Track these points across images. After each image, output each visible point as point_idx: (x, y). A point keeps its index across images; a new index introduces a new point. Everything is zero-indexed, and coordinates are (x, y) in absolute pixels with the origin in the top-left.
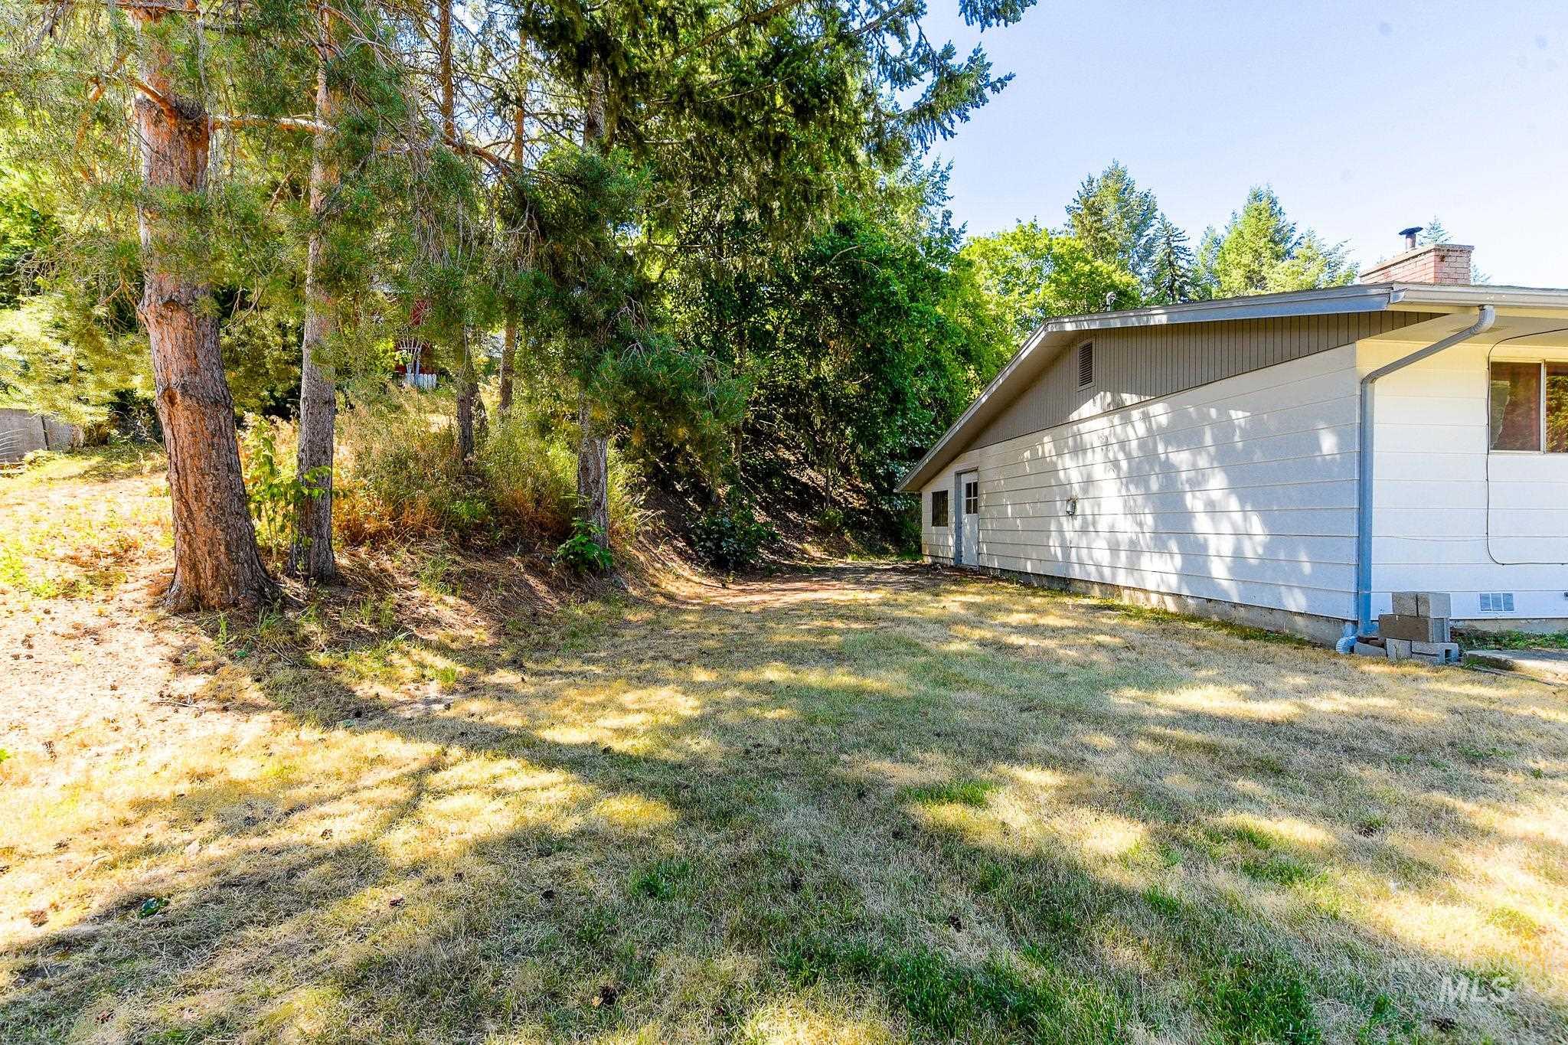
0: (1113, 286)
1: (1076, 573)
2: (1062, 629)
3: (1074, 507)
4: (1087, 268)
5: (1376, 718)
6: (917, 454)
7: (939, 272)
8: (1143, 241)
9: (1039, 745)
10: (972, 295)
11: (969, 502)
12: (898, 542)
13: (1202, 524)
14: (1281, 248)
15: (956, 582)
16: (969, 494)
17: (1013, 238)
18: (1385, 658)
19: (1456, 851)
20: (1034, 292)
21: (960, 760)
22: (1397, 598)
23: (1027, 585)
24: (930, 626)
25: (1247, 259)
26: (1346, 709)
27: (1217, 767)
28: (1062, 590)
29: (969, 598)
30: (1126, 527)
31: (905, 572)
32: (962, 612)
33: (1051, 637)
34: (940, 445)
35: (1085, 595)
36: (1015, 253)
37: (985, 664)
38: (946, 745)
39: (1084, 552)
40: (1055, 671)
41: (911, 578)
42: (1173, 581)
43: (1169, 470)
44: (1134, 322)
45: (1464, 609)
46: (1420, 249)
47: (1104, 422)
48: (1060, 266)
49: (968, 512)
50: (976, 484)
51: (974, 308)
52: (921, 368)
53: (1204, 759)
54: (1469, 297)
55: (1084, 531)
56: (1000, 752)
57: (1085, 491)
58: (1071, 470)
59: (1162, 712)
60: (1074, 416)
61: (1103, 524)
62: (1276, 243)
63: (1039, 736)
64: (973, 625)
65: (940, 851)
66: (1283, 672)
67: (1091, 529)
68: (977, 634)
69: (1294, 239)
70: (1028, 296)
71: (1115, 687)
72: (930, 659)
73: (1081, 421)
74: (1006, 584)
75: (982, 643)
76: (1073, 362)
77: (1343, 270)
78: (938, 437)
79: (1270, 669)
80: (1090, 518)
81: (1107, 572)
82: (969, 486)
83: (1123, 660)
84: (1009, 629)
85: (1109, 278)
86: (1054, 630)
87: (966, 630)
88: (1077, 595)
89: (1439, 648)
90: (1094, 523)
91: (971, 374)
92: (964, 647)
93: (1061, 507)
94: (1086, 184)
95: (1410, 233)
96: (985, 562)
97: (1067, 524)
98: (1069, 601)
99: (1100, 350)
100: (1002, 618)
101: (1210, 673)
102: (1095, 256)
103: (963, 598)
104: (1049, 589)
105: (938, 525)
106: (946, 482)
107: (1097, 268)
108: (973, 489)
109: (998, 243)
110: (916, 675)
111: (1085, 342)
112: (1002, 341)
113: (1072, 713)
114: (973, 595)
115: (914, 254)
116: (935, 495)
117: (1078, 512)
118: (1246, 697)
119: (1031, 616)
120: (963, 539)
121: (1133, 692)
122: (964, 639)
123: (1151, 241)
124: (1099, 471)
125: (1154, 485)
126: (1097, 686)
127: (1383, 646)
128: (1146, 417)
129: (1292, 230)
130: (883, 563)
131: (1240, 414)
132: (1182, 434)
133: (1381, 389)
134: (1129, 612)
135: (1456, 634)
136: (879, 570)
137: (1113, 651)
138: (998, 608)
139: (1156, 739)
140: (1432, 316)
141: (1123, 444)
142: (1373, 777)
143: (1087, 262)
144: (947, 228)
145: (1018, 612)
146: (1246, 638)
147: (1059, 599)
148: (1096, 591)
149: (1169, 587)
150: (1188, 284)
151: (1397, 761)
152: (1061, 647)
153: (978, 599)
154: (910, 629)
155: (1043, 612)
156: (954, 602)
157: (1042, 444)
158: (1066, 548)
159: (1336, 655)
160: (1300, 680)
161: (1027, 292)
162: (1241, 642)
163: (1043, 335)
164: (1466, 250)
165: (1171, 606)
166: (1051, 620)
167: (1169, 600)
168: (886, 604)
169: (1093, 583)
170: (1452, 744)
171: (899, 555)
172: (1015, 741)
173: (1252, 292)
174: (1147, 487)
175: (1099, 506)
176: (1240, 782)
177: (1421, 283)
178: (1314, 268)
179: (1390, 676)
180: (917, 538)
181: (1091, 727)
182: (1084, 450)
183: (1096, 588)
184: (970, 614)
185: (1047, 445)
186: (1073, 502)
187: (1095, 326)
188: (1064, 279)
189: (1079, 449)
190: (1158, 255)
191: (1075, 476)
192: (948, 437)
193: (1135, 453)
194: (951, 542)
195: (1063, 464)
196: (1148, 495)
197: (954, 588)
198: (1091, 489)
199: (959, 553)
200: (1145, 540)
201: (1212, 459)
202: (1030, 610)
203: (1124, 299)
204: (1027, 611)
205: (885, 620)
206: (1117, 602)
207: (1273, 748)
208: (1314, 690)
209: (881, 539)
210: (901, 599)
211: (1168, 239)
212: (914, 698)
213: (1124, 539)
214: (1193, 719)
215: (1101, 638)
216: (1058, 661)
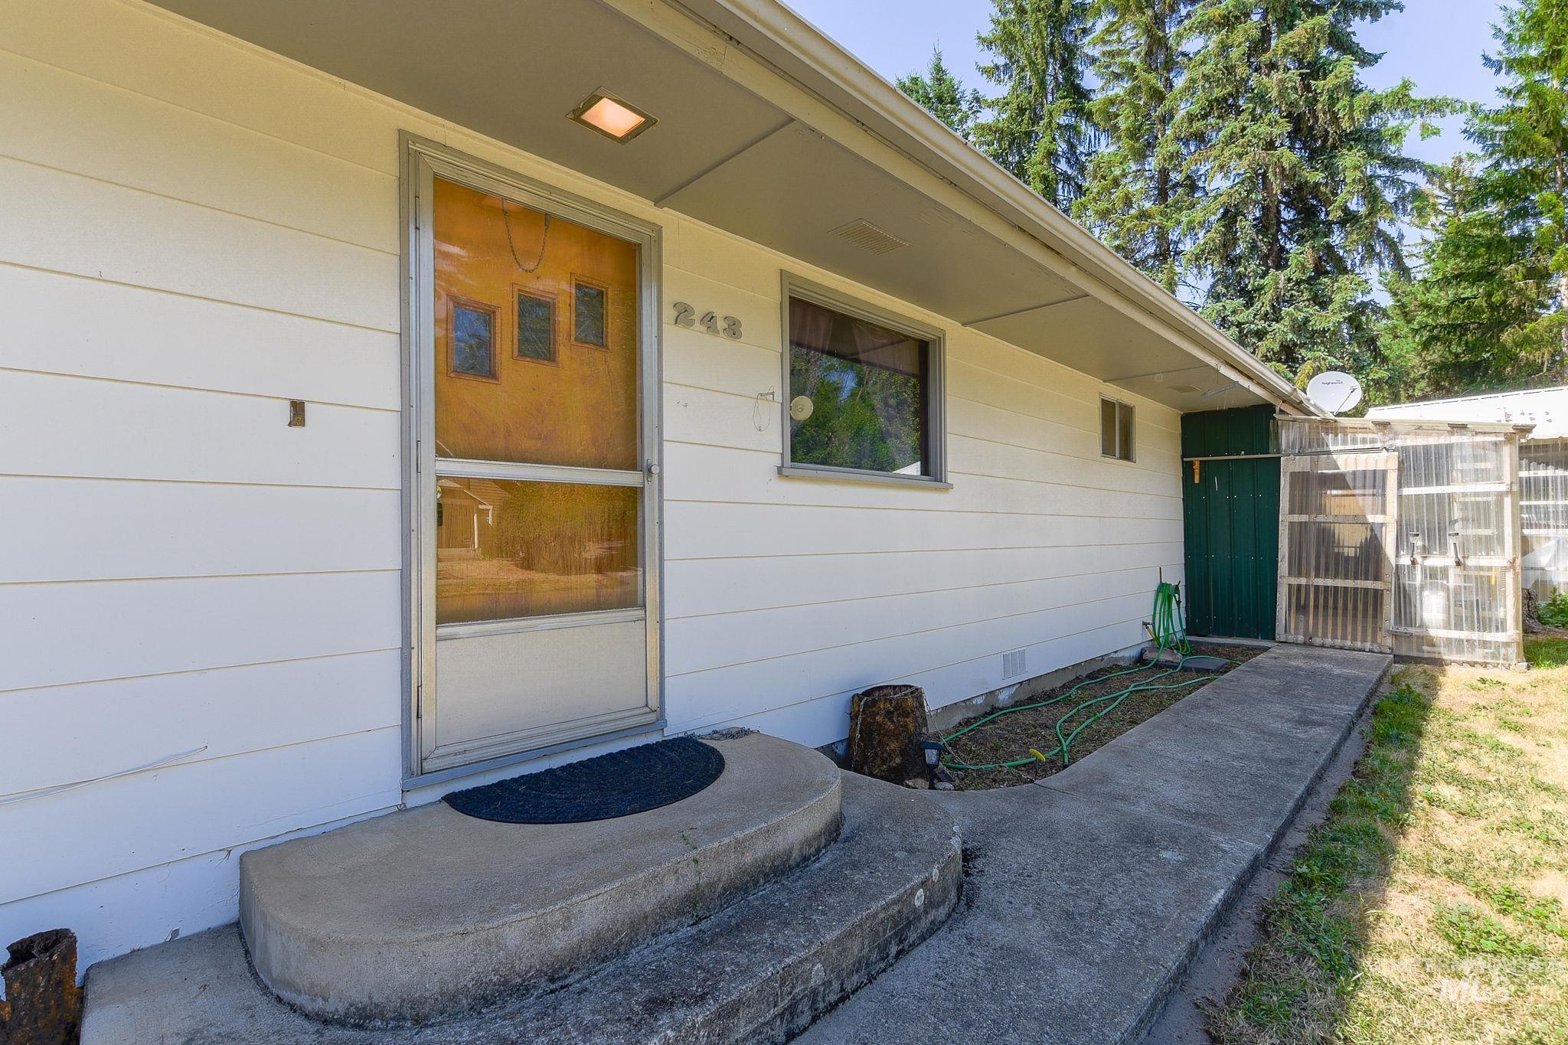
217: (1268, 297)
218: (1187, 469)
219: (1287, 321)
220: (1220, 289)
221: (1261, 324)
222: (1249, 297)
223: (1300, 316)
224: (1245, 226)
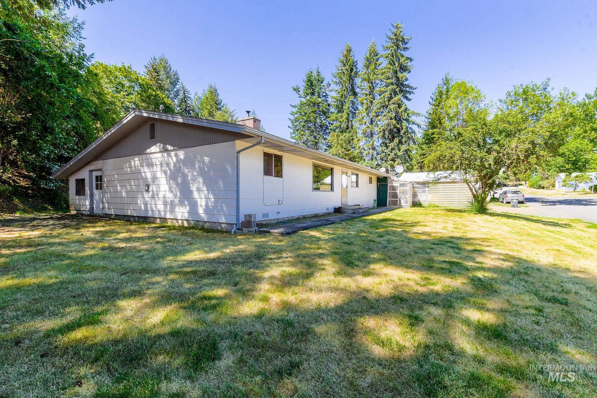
0: (164, 103)
1: (150, 214)
2: (143, 237)
3: (149, 188)
4: (154, 93)
5: (239, 252)
6: (65, 160)
7: (78, 73)
8: (175, 89)
9: (129, 288)
10: (98, 88)
11: (97, 185)
12: (53, 204)
13: (196, 195)
14: (218, 106)
15: (90, 222)
16: (97, 181)
17: (120, 69)
18: (243, 234)
19: (254, 284)
20: (131, 96)
21: (86, 306)
22: (245, 216)
23: (128, 221)
24: (73, 245)
25: (209, 107)
26: (233, 250)
27: (196, 278)
28: (144, 221)
29: (98, 229)
30: (170, 196)
31: (58, 219)
32: (93, 236)
33: (137, 242)
34: (80, 156)
35: (153, 223)
36: (121, 76)
37: (104, 258)
38: (78, 300)
39: (153, 206)
40: (138, 255)
41: (63, 222)
42: (186, 215)
43: (184, 176)
44: (170, 119)
45: (259, 218)
46: (250, 117)
47: (160, 155)
48: (142, 88)
49: (97, 189)
50: (101, 176)
51: (100, 95)
52: (68, 117)
53: (192, 276)
54: (259, 133)
55: (153, 197)
56: (109, 296)
57: (153, 182)
58: (147, 173)
59: (180, 263)
60: (148, 151)
61: (161, 195)
62: (217, 105)
63: (129, 284)
64: (99, 241)
65: (72, 353)
66: (218, 242)
67: (156, 197)
68: (101, 245)
69: (222, 104)
70: (128, 97)
71: (163, 257)
72: (73, 261)
73: (151, 153)
74: (117, 221)
75: (103, 249)
76: (147, 129)
77: (234, 118)
78: (79, 152)
79: (214, 242)
80: (155, 192)
81: (163, 214)
82: (97, 177)
83: (167, 246)
84: (118, 241)
85: (163, 100)
86: (139, 238)
87: (94, 244)
88: (150, 223)
89: (254, 229)
90: (157, 195)
91: (98, 125)
92: (92, 252)
93: (143, 188)
94: (153, 59)
95: (248, 112)
96: (108, 212)
97: (146, 195)
98: (147, 226)
99: (158, 126)
100: (114, 236)
101: (197, 246)
102: (157, 89)
103: (93, 229)
104: (138, 221)
105: (80, 195)
106: (84, 174)
107: (158, 94)
108: (99, 179)
109: (113, 69)
110: (62, 270)
111: (152, 122)
112: (115, 113)
113: (145, 271)
114: (100, 227)
115: (62, 59)
116: (77, 181)
117: (150, 189)
118: (207, 252)
119: (129, 234)
120: (95, 202)
121: (170, 258)
122: (94, 248)
123: (178, 91)
124: (159, 174)
125: (179, 180)
126: (155, 258)
127: (242, 230)
128: (176, 155)
129: (221, 102)
130: (43, 215)
131: (206, 158)
132: (188, 162)
133: (242, 156)
134: (170, 228)
135: (257, 225)
136: (40, 219)
137: (163, 243)
138: (112, 232)
139: (176, 273)
140: (252, 137)
141: (168, 165)
142: (238, 269)
143: (154, 91)
144: (82, 52)
145: (122, 233)
146: (208, 233)
147: (142, 226)
148: (158, 221)
149: (185, 217)
150: (191, 110)
151: (244, 263)
152: (142, 245)
153: (102, 229)
154: (59, 248)
155: (135, 232)
156: (88, 232)
157: (134, 161)
158: (146, 204)
159: (231, 235)
160: (222, 244)
161: (128, 95)
162: (206, 234)
163: (133, 115)
164: (260, 121)
165: (186, 224)
166: (138, 235)
167: (185, 222)
168: (45, 236)
169: (157, 218)
170: (255, 255)
171: (54, 210)
172: (117, 289)
173: (210, 118)
174: (177, 181)
175: (159, 188)
176: (203, 281)
177: (250, 127)
178: (227, 116)
179: (243, 239)
180: (67, 202)
181: (152, 275)
182: (153, 165)
183: (158, 220)
184: (97, 236)
185: (136, 161)
186: (148, 186)
187: (157, 117)
188: (144, 94)
189: (150, 165)
190: (181, 96)
191: (149, 175)
192: (84, 153)
193: (172, 168)
194: (88, 203)
195: (144, 170)
196: (177, 184)
197: (88, 225)
198: (156, 180)
199: (92, 208)
200: (177, 201)
201: (198, 173)
202: (129, 231)
203: (168, 109)
204: (127, 232)
205: (42, 245)
206: (166, 224)
207: (213, 267)
208: (225, 247)
209: (42, 203)
210: (55, 233)
211: (184, 92)
212: (60, 282)
213: (169, 200)
214: (190, 263)
215: (159, 239)
216: (140, 251)
217: (390, 148)
218: (377, 184)
219: (393, 153)
220: (382, 145)
221: (389, 153)
222: (387, 147)
223: (396, 152)
224: (386, 132)
